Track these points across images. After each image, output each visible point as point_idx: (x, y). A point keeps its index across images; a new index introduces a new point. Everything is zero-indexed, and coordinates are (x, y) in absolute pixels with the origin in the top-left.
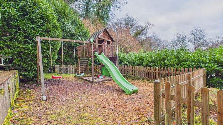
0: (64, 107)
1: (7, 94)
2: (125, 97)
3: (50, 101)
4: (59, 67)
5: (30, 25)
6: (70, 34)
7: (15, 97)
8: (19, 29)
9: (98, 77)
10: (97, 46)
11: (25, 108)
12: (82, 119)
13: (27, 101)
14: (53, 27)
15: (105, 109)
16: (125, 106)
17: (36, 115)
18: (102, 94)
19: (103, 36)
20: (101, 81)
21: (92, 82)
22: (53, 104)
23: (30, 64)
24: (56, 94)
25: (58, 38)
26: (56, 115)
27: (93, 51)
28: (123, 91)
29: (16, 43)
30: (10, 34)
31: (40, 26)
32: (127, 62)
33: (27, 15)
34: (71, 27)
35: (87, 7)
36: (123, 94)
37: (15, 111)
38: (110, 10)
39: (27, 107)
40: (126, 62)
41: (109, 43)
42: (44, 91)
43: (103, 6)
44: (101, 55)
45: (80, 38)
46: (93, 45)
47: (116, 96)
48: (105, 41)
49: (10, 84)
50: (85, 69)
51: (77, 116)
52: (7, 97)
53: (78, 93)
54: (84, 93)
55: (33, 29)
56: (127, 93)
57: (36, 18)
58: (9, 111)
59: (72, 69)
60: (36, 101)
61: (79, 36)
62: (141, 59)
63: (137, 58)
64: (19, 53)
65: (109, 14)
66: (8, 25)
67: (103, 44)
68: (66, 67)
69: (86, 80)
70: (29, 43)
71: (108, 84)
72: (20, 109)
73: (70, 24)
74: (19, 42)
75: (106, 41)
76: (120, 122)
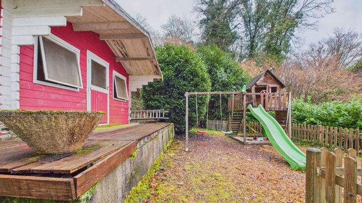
0: (201, 162)
1: (160, 140)
2: (285, 171)
3: (191, 153)
4: (211, 122)
5: (183, 82)
6: (223, 84)
7: (168, 145)
8: (175, 88)
9: (255, 139)
10: (254, 97)
11: (172, 154)
12: (212, 177)
13: (175, 150)
14: (202, 80)
15: (244, 176)
16: (275, 182)
17: (177, 161)
18: (249, 160)
19: (264, 81)
20: (257, 145)
21: (243, 143)
22: (192, 157)
23: (182, 118)
24: (199, 148)
25: (206, 91)
26: (192, 166)
27: (245, 103)
28: (287, 164)
29: (173, 100)
30: (169, 93)
31: (190, 82)
32: (316, 119)
33: (180, 74)
34: (223, 75)
35: (252, 42)
36: (285, 167)
37: (165, 155)
38: (293, 35)
39: (174, 154)
40: (312, 119)
41: (274, 90)
42: (187, 143)
43: (279, 33)
44: (258, 108)
45: (235, 87)
46: (245, 96)
47: (271, 167)
48: (267, 88)
49: (164, 133)
50: (239, 126)
51: (209, 173)
52: (160, 142)
53: (220, 152)
54: (227, 154)
55: (185, 85)
56: (293, 167)
57: (186, 75)
58: (162, 153)
59: (224, 126)
60: (181, 151)
61: (234, 85)
62: (354, 113)
63: (343, 112)
64: (174, 108)
65: (291, 42)
66: (168, 85)
67: (263, 92)
68: (218, 122)
69: (237, 140)
70: (182, 99)
71: (267, 149)
72: (169, 154)
73: (223, 72)
74: (175, 99)
75: (269, 87)
76: (255, 195)
